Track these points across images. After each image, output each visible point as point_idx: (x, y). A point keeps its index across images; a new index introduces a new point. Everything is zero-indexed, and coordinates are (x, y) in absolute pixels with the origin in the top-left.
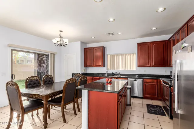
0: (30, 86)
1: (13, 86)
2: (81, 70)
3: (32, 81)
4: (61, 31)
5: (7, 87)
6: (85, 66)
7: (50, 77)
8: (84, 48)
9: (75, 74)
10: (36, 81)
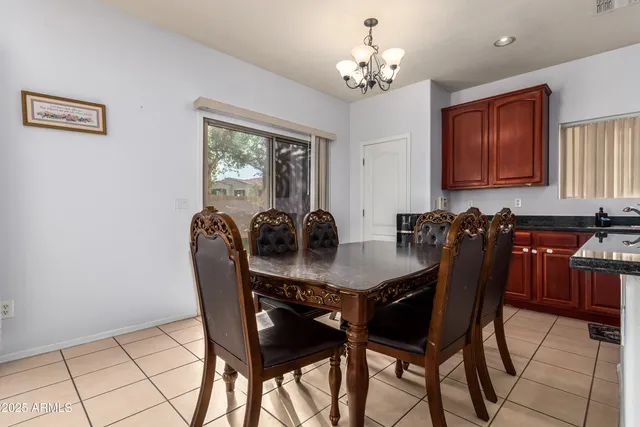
0: (266, 248)
1: (217, 233)
2: (433, 201)
3: (270, 230)
4: (371, 23)
5: (193, 239)
6: (445, 187)
7: (328, 220)
8: (443, 110)
9: (407, 216)
10: (285, 229)
